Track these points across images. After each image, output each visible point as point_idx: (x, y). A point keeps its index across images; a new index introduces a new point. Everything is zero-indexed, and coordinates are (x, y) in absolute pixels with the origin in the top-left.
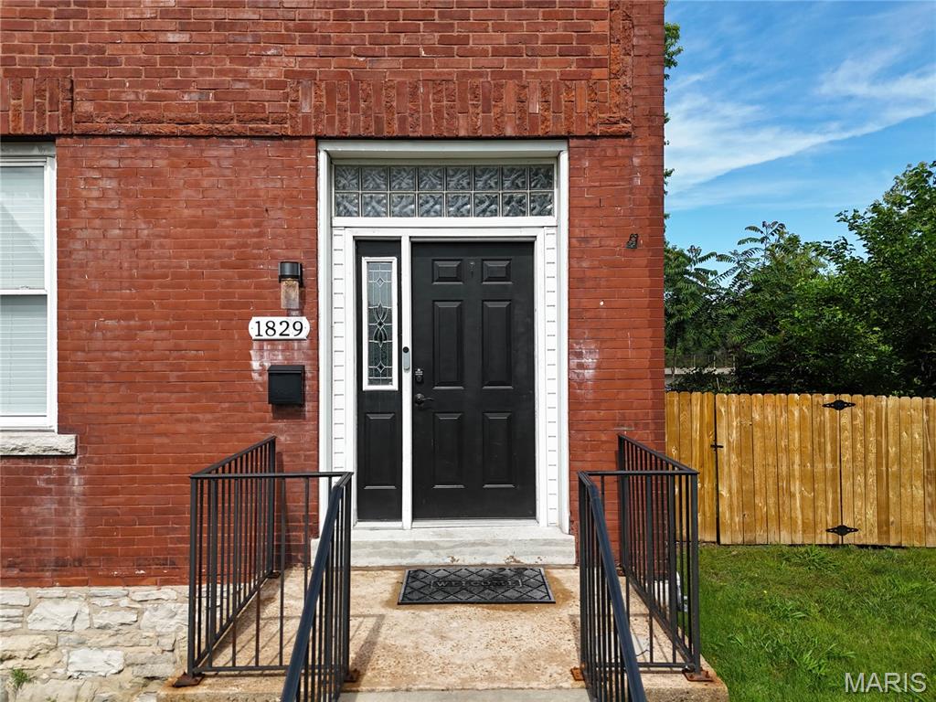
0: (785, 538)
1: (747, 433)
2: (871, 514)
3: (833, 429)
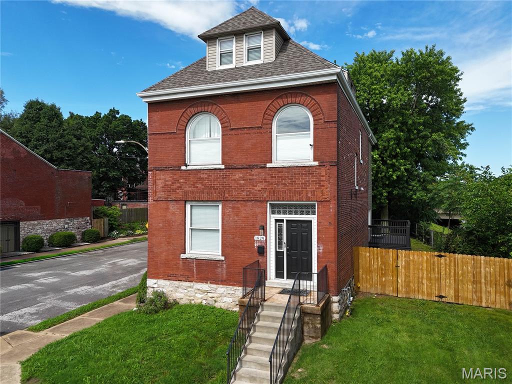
0: (421, 297)
1: (408, 263)
2: (452, 292)
3: (438, 264)
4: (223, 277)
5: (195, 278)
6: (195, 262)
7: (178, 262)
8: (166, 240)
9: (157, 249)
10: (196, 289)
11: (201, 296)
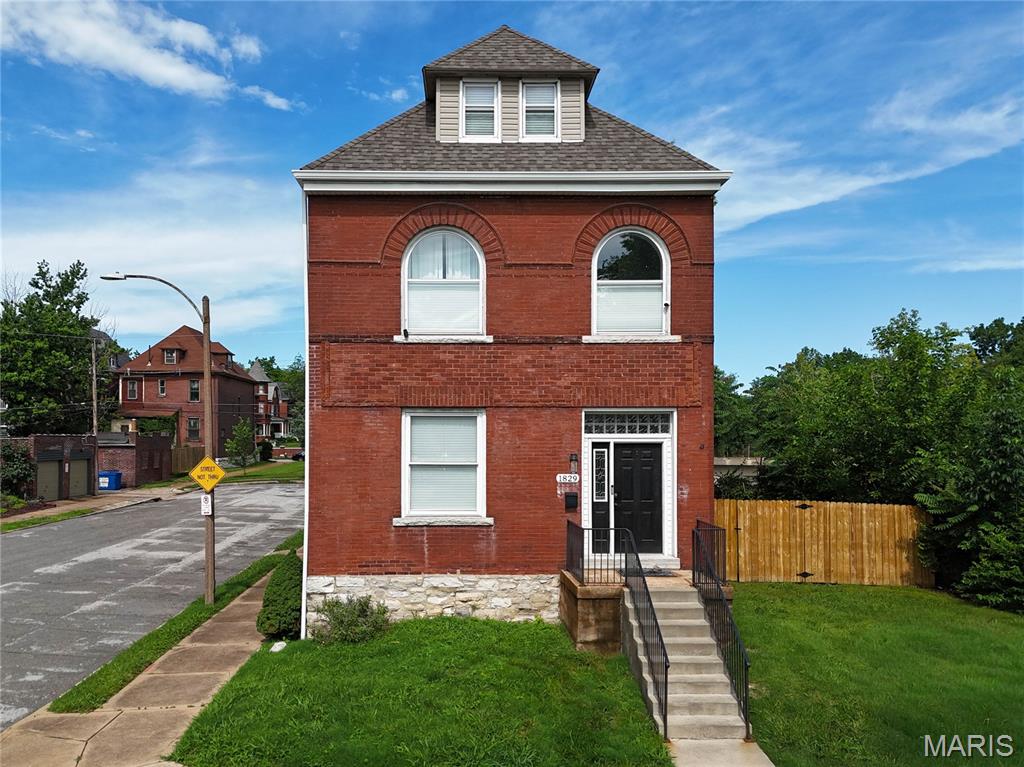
0: (774, 579)
1: (754, 522)
2: (821, 565)
3: (801, 520)
4: (489, 558)
5: (426, 565)
6: (426, 533)
7: (385, 534)
8: (356, 490)
9: (334, 511)
10: (428, 588)
11: (440, 601)
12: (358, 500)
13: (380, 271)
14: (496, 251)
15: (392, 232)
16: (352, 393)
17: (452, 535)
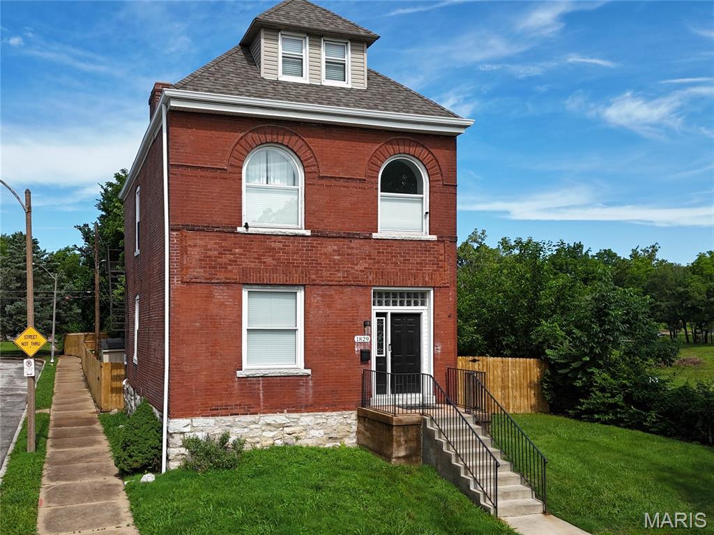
4: (307, 401)
5: (262, 407)
6: (261, 382)
7: (230, 384)
8: (208, 349)
9: (191, 366)
10: (263, 425)
11: (271, 434)
12: (210, 357)
13: (226, 176)
14: (312, 166)
15: (236, 145)
16: (205, 272)
17: (280, 383)
